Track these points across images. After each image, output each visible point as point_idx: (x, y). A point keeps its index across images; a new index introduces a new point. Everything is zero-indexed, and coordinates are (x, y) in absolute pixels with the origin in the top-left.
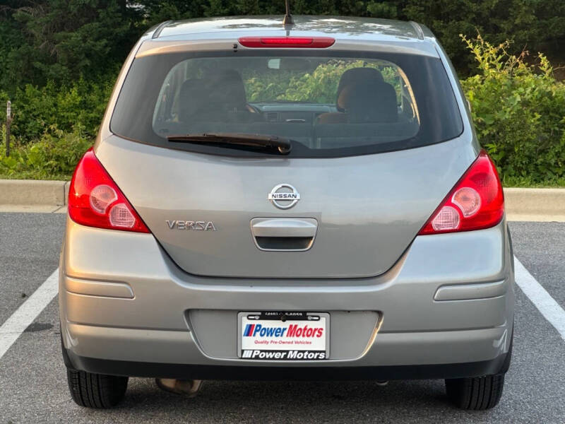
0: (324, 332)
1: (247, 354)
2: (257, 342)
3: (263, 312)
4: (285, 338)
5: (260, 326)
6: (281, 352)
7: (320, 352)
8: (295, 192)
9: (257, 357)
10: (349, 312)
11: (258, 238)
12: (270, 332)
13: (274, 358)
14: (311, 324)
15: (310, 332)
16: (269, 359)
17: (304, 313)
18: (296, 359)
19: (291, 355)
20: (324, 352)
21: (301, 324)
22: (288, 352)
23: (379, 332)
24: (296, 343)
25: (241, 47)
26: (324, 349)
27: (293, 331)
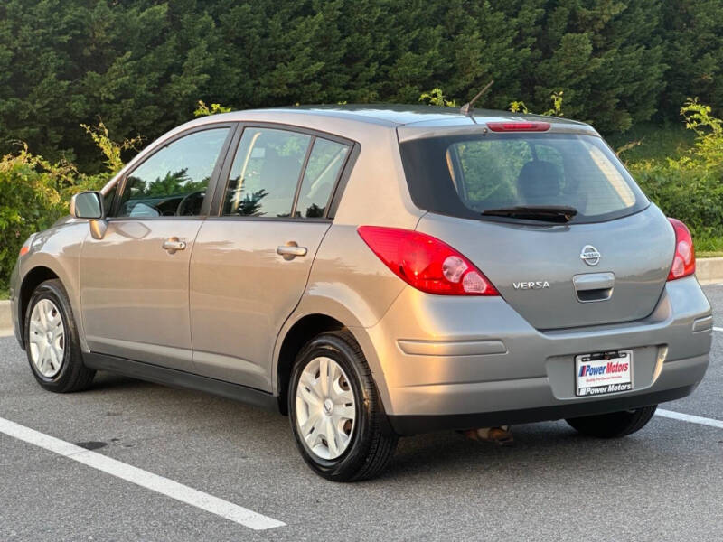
0: (629, 366)
1: (583, 393)
2: (588, 381)
3: (592, 354)
4: (605, 375)
5: (589, 366)
6: (604, 386)
7: (628, 383)
8: (597, 252)
9: (589, 394)
10: (645, 347)
11: (578, 292)
12: (595, 371)
13: (600, 393)
14: (621, 361)
15: (620, 368)
16: (597, 394)
17: (617, 351)
18: (614, 392)
19: (610, 389)
20: (630, 383)
21: (615, 361)
22: (608, 386)
23: (665, 362)
24: (613, 378)
25: (490, 131)
26: (629, 381)
27: (610, 368)
